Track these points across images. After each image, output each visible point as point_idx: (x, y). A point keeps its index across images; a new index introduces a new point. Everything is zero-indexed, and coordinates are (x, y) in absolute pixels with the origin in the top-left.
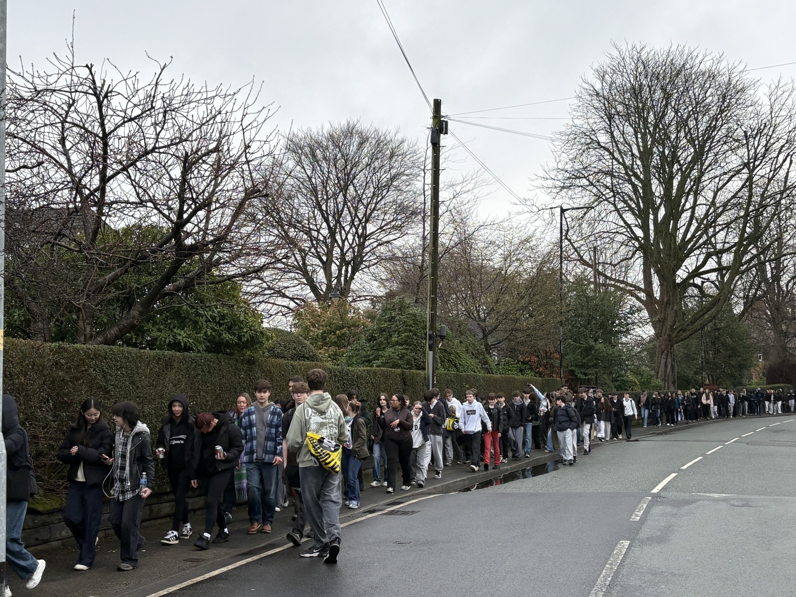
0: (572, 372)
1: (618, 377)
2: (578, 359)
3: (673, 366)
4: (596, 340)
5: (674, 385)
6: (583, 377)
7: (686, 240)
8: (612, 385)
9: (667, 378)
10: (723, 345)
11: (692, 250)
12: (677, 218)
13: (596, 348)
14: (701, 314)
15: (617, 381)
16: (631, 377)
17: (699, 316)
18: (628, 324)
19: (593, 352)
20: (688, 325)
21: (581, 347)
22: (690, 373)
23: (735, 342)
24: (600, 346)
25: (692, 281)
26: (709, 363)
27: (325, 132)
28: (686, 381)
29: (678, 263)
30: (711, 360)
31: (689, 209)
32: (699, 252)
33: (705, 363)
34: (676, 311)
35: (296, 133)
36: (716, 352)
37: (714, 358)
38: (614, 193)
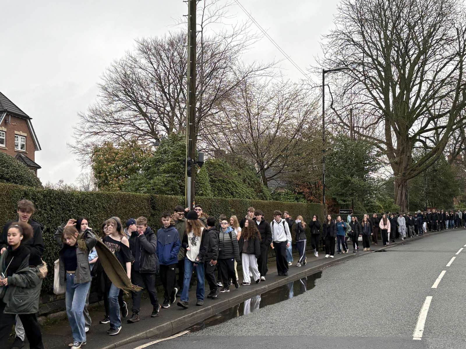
0: (334, 199)
1: (369, 203)
2: (339, 190)
3: (406, 196)
4: (352, 176)
5: (407, 208)
6: (343, 203)
7: (416, 106)
8: (364, 209)
9: (402, 203)
10: (439, 181)
11: (419, 115)
12: (409, 90)
13: (352, 181)
14: (426, 158)
15: (368, 206)
16: (378, 203)
17: (424, 160)
18: (376, 164)
19: (350, 185)
20: (417, 166)
21: (341, 181)
22: (418, 200)
23: (447, 178)
24: (355, 180)
25: (418, 138)
26: (430, 193)
27: (167, 39)
28: (415, 205)
29: (410, 122)
30: (431, 191)
31: (418, 84)
32: (424, 116)
33: (427, 193)
34: (408, 156)
35: (146, 39)
36: (434, 186)
37: (433, 190)
38: (365, 76)
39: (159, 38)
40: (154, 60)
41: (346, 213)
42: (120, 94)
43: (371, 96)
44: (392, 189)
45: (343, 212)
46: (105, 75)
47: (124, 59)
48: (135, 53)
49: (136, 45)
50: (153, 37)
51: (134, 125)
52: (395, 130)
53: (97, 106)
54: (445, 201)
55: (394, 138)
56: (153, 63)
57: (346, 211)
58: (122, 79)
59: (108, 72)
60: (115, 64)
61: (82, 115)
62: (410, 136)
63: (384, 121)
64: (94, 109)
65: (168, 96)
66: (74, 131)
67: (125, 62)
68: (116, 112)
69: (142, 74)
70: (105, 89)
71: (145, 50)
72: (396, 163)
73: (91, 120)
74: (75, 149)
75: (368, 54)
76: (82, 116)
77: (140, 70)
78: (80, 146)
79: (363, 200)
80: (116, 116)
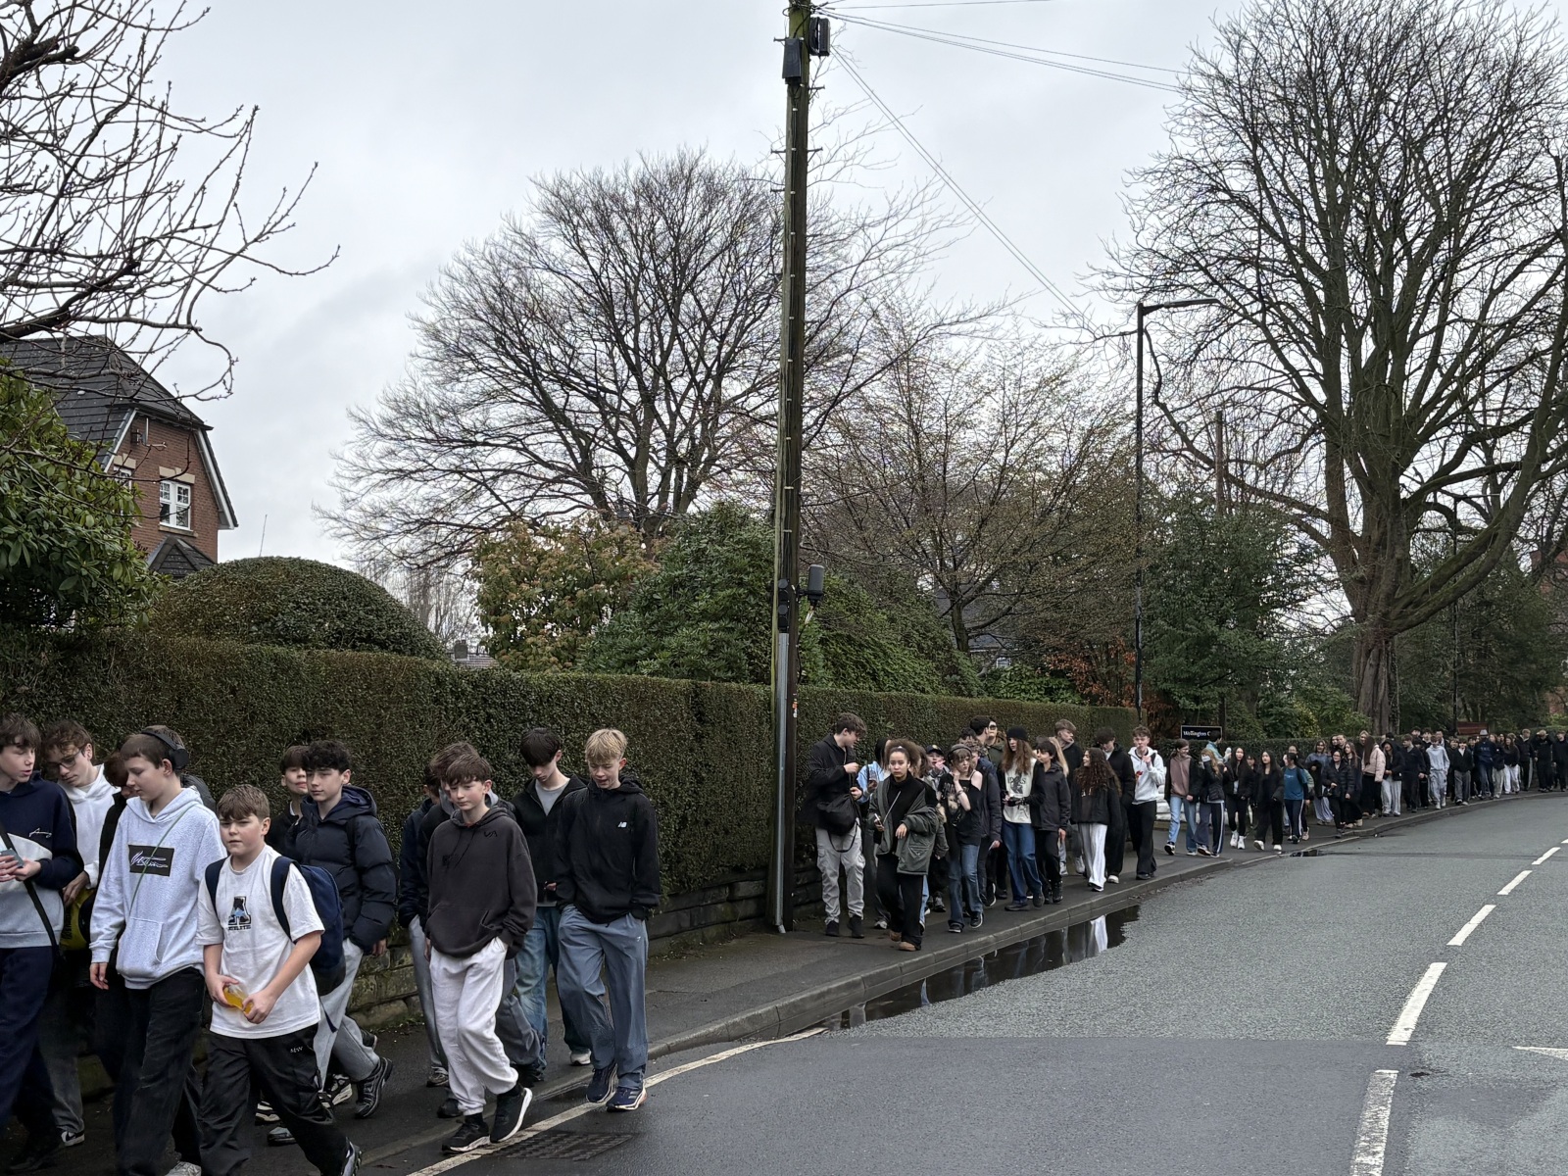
0: (1166, 694)
1: (1271, 706)
2: (1180, 664)
3: (1391, 684)
4: (1221, 622)
5: (1393, 725)
6: (1193, 706)
7: (1424, 402)
8: (1257, 725)
9: (1378, 709)
10: (1498, 637)
11: (1434, 427)
12: (1404, 351)
13: (1221, 638)
14: (1454, 567)
15: (1269, 715)
16: (1300, 707)
17: (1448, 572)
18: (1296, 586)
19: (1214, 649)
20: (1426, 592)
21: (1186, 638)
22: (1429, 700)
23: (1524, 630)
24: (1231, 632)
25: (1430, 498)
26: (1467, 676)
27: (632, 178)
28: (1419, 715)
29: (1404, 452)
30: (1472, 670)
31: (1431, 332)
32: (1449, 432)
33: (1461, 675)
34: (1399, 560)
35: (566, 177)
36: (1483, 654)
37: (1479, 666)
38: (1263, 303)
39: (608, 175)
40: (589, 242)
41: (1201, 737)
42: (480, 350)
43: (1280, 366)
44: (1345, 663)
45: (1192, 733)
46: (438, 289)
47: (498, 238)
48: (532, 221)
49: (537, 196)
50: (588, 172)
51: (525, 449)
52: (1358, 474)
53: (410, 389)
54: (1516, 703)
55: (1353, 500)
56: (588, 252)
57: (1202, 730)
58: (488, 303)
59: (446, 281)
60: (469, 257)
61: (363, 416)
62: (1404, 494)
63: (1323, 444)
64: (402, 396)
65: (633, 358)
66: (334, 466)
67: (499, 250)
68: (469, 406)
69: (553, 288)
70: (436, 335)
71: (564, 210)
72: (1361, 581)
73: (389, 431)
74: (338, 525)
75: (1273, 234)
76: (361, 420)
77: (546, 275)
78: (352, 514)
79: (1255, 698)
80: (467, 420)
